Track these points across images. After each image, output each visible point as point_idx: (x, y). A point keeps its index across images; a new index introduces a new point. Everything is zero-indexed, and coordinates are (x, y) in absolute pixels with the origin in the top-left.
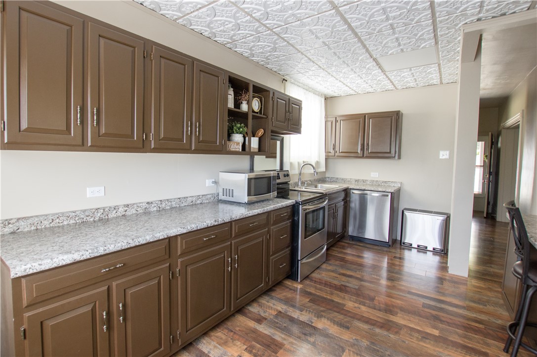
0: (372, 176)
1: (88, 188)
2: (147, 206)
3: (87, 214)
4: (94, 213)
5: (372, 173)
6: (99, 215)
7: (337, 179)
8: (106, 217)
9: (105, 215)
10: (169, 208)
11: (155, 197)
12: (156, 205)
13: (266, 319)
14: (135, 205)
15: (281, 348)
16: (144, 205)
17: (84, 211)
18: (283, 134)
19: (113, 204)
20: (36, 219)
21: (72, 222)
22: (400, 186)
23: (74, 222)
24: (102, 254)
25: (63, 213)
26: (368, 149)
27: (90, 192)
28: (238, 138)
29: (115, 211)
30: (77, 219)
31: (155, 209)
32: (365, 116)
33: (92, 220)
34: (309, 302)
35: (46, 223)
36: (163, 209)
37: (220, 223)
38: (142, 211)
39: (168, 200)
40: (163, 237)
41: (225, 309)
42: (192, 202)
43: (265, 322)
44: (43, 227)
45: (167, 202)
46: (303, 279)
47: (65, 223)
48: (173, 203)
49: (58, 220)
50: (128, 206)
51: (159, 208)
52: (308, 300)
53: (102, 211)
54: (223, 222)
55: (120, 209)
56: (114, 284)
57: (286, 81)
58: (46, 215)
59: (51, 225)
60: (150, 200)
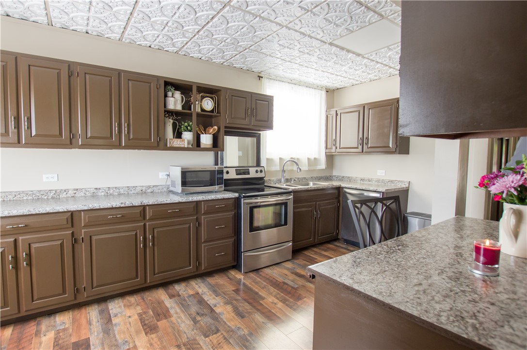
0: (378, 174)
1: (44, 175)
2: (95, 191)
3: (42, 193)
4: (47, 193)
5: (378, 171)
6: (52, 195)
7: (343, 177)
8: (58, 197)
9: (56, 195)
10: (116, 194)
11: (103, 184)
12: (104, 191)
13: (179, 296)
14: (84, 190)
15: (166, 318)
16: (92, 190)
17: (40, 191)
18: (259, 131)
19: (64, 188)
20: (3, 194)
21: (30, 198)
22: (407, 186)
23: (32, 198)
24: (7, 216)
25: (23, 192)
26: (367, 144)
27: (45, 178)
28: (188, 136)
29: (65, 193)
30: (34, 196)
31: (103, 194)
32: (364, 107)
33: (46, 198)
34: (233, 290)
35: (10, 197)
36: (111, 195)
37: (127, 205)
38: (90, 195)
39: (116, 188)
40: (62, 211)
41: (139, 279)
42: (142, 190)
43: (176, 298)
44: (8, 199)
45: (114, 189)
46: (250, 272)
47: (25, 198)
48: (121, 190)
49: (19, 196)
50: (77, 190)
51: (107, 193)
52: (233, 289)
53: (54, 192)
54: (131, 205)
55: (70, 192)
56: (20, 238)
57: (262, 77)
58: (11, 192)
59: (14, 199)
60: (98, 187)
